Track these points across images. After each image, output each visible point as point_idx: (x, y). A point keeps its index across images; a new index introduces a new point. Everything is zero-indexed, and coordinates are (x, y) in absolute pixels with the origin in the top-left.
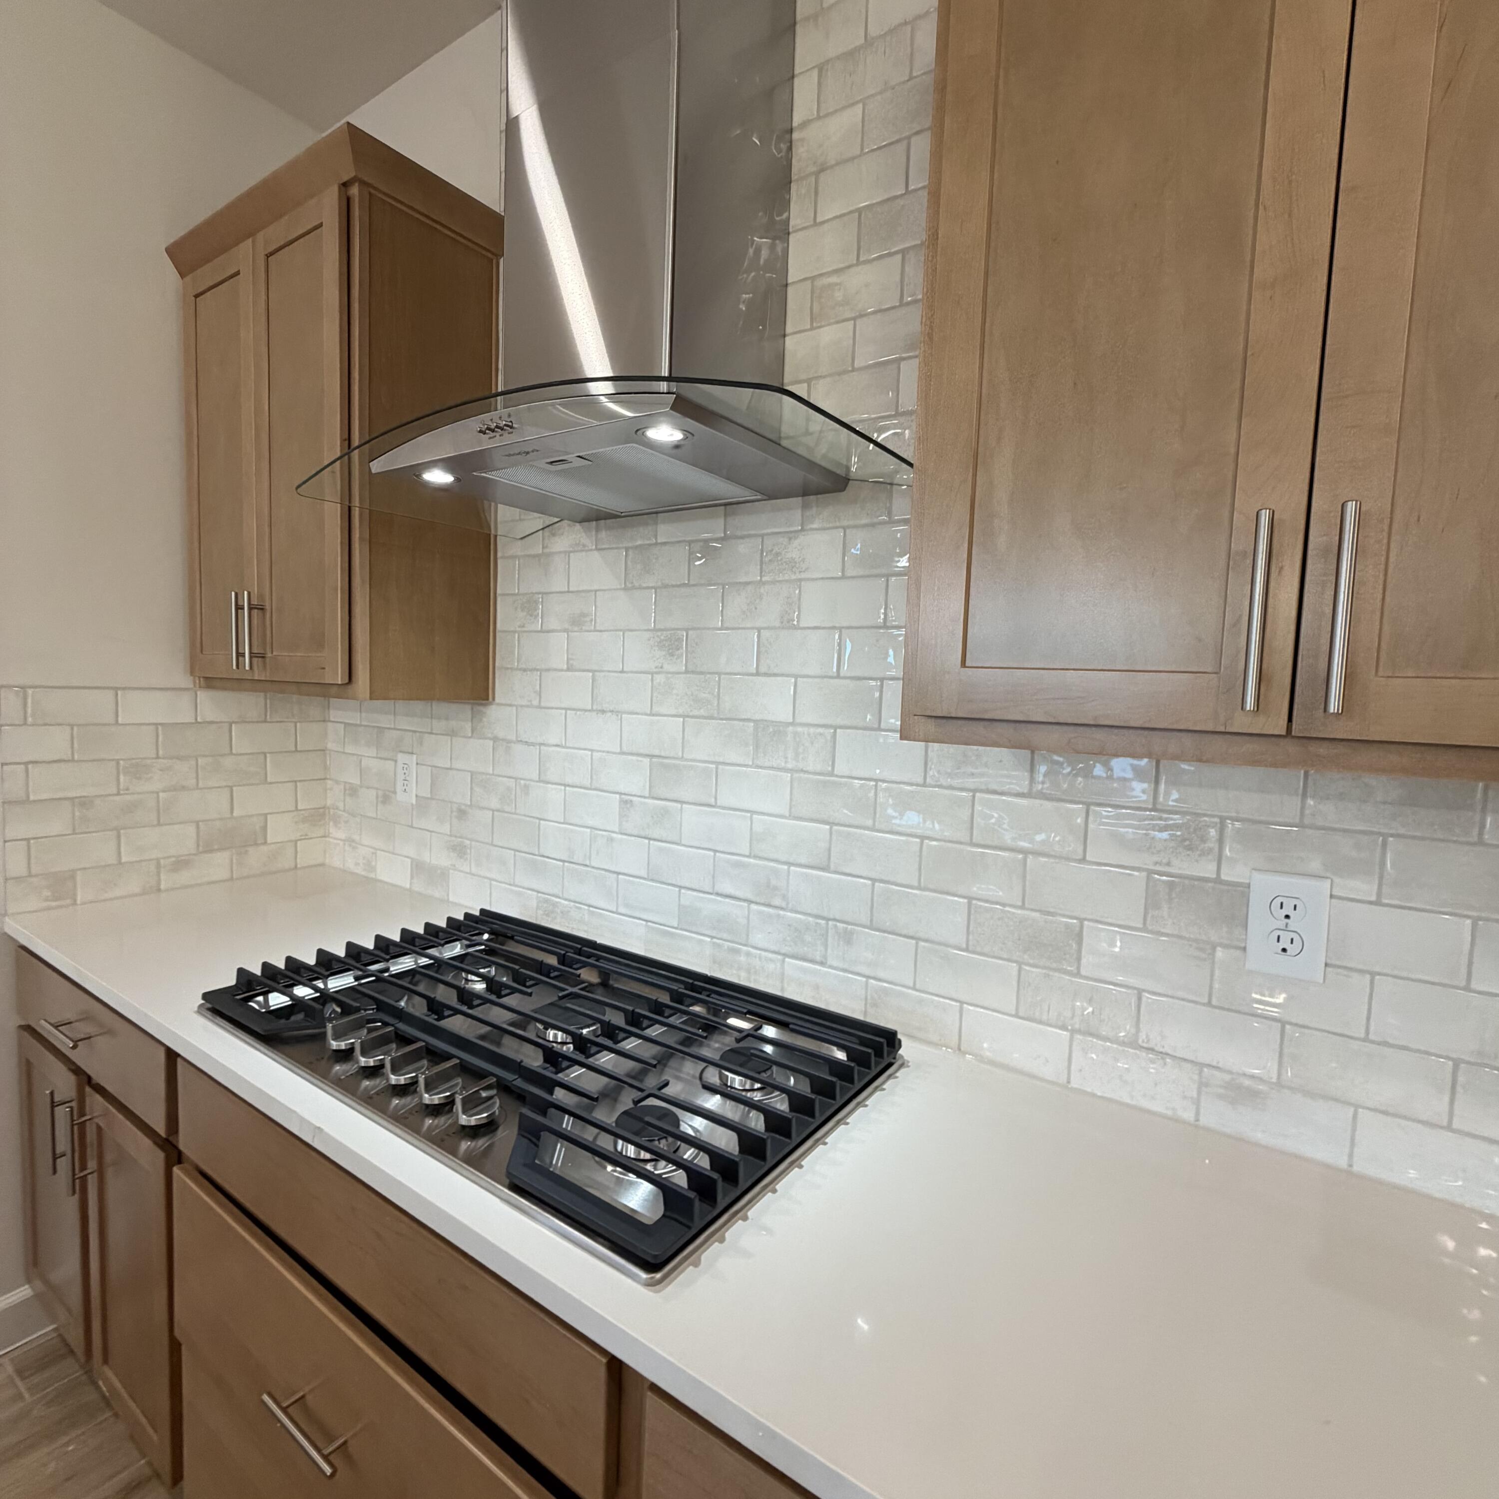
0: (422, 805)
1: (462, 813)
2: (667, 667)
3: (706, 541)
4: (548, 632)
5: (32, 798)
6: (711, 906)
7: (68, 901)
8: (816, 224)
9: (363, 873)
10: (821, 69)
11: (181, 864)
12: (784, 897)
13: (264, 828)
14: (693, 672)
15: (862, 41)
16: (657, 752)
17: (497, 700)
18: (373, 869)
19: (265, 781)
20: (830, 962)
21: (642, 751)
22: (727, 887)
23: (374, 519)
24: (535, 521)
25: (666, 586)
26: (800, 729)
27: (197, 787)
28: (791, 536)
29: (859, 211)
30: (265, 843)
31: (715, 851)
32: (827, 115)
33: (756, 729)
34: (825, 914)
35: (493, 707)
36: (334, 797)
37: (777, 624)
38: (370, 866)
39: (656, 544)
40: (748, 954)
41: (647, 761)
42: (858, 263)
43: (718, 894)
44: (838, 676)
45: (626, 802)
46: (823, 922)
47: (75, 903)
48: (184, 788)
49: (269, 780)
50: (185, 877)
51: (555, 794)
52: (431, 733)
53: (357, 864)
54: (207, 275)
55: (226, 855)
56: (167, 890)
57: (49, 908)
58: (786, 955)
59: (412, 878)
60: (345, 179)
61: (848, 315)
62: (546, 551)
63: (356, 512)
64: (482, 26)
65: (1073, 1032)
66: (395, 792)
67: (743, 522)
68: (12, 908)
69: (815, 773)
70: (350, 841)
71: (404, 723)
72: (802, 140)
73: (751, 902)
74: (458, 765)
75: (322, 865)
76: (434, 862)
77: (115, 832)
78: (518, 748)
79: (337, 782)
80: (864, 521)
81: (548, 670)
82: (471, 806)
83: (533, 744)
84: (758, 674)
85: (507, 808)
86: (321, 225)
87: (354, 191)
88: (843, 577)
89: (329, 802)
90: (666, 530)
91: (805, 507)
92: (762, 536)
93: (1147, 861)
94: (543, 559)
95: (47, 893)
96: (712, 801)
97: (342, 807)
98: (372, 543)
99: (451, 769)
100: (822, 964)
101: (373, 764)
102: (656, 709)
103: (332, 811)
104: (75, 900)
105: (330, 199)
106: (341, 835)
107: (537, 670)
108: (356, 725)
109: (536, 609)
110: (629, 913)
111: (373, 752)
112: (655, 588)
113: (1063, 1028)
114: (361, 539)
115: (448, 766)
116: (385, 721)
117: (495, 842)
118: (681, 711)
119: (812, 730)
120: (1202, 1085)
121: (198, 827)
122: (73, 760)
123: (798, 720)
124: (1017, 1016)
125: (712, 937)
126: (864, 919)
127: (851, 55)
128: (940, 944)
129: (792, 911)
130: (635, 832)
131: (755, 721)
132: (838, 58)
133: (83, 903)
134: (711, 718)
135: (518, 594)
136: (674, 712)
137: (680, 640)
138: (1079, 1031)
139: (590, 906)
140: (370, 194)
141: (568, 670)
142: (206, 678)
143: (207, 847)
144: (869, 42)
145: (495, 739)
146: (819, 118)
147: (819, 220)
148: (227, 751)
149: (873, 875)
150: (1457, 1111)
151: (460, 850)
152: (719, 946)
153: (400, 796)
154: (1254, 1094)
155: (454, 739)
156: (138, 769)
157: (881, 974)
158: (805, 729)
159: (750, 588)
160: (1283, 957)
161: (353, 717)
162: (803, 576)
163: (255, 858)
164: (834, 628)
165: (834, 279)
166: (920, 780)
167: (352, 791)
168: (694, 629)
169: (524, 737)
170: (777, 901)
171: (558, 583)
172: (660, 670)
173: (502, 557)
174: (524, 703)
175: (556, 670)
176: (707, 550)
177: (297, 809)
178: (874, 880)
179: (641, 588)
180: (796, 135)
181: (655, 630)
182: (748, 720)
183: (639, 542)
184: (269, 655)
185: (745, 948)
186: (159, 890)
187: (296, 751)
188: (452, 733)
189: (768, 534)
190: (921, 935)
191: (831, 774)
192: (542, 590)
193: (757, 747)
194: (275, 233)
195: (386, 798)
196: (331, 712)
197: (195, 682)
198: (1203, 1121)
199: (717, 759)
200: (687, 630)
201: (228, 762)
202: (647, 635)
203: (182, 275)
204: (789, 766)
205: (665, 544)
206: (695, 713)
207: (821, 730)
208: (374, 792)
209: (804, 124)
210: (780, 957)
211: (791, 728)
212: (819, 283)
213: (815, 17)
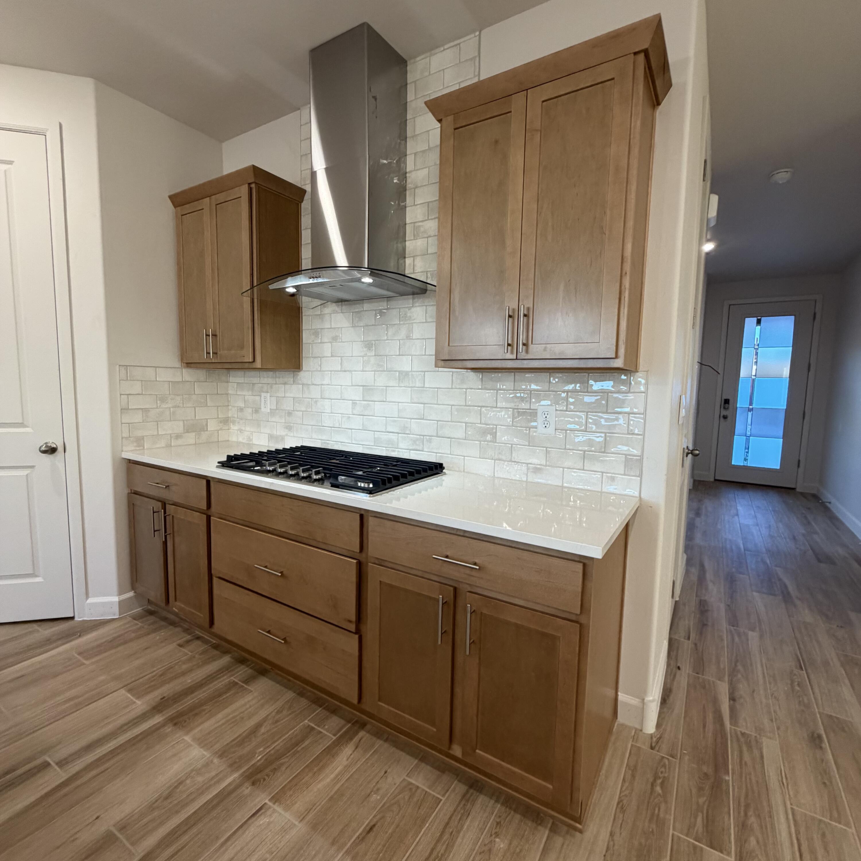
0: (272, 413)
1: (290, 414)
2: (369, 354)
3: (381, 310)
4: (323, 343)
5: (130, 408)
6: (385, 437)
7: (142, 448)
8: (414, 205)
9: (247, 442)
10: (415, 154)
11: (178, 437)
12: (410, 430)
13: (207, 425)
14: (378, 356)
15: (427, 148)
16: (365, 384)
17: (304, 369)
18: (251, 440)
19: (206, 406)
20: (425, 450)
21: (360, 384)
22: (390, 429)
23: (262, 303)
24: (317, 302)
25: (367, 326)
26: (413, 373)
27: (183, 407)
28: (410, 308)
29: (428, 203)
30: (207, 430)
31: (386, 417)
32: (417, 170)
33: (399, 373)
34: (423, 434)
35: (302, 372)
36: (232, 413)
37: (405, 338)
38: (250, 439)
39: (363, 311)
40: (398, 451)
41: (362, 388)
42: (428, 219)
43: (388, 432)
44: (425, 355)
45: (354, 403)
46: (422, 437)
47: (144, 449)
48: (179, 407)
49: (208, 405)
50: (180, 442)
51: (327, 403)
52: (276, 384)
53: (244, 439)
54: (188, 208)
55: (194, 434)
56: (174, 446)
57: (136, 450)
58: (411, 450)
59: (269, 441)
60: (250, 182)
61: (425, 236)
62: (322, 313)
63: (256, 301)
64: (291, 114)
65: (495, 460)
66: (260, 408)
67: (393, 303)
68: (125, 449)
69: (418, 387)
70: (241, 431)
71: (265, 380)
72: (410, 177)
73: (398, 433)
74: (287, 395)
75: (228, 441)
76: (278, 434)
77: (156, 423)
78: (312, 387)
79: (234, 407)
80: (432, 304)
81: (323, 357)
82: (293, 411)
83: (318, 385)
84: (399, 355)
85: (308, 410)
86: (240, 197)
87: (253, 186)
88: (426, 322)
89: (230, 415)
90: (366, 306)
91: (413, 299)
92: (400, 308)
93: (512, 405)
94: (321, 316)
95: (135, 444)
96: (385, 400)
97: (236, 416)
98: (261, 311)
99: (284, 397)
100: (422, 451)
101: (251, 398)
102: (364, 369)
103: (232, 419)
104: (144, 447)
105: (244, 189)
106: (236, 428)
107: (319, 357)
108: (242, 383)
109: (319, 335)
110: (356, 443)
111: (250, 393)
112: (363, 326)
113: (492, 459)
114: (258, 310)
115: (283, 396)
116: (255, 380)
117: (304, 423)
118: (373, 369)
119: (417, 373)
120: (528, 469)
121: (184, 423)
122: (142, 394)
123: (413, 370)
124: (480, 458)
125: (386, 447)
126: (435, 434)
127: (424, 152)
128: (457, 439)
129: (413, 434)
130: (358, 414)
131: (399, 371)
132: (421, 152)
133: (147, 449)
134: (384, 371)
135: (311, 329)
136: (370, 370)
137: (372, 344)
138: (497, 460)
139: (341, 442)
140: (259, 187)
141: (332, 356)
142: (187, 363)
143: (187, 431)
144: (430, 149)
145: (303, 384)
146: (415, 170)
147: (416, 204)
148: (193, 393)
149: (437, 419)
150: (585, 465)
151: (289, 428)
152: (388, 450)
153: (263, 409)
154: (540, 469)
155: (286, 386)
156: (163, 400)
157: (440, 451)
158: (415, 373)
159: (396, 326)
160: (546, 428)
161: (241, 380)
162: (413, 321)
163: (204, 436)
164: (423, 339)
165: (420, 224)
166: (450, 387)
167: (241, 410)
168: (377, 340)
169: (315, 383)
170: (407, 432)
171: (327, 325)
172: (366, 355)
173: (305, 315)
174: (315, 369)
175: (327, 357)
176: (381, 313)
177: (218, 418)
178: (437, 421)
179: (358, 326)
180: (408, 175)
181: (363, 341)
182: (396, 371)
183: (357, 310)
184: (219, 352)
185: (397, 450)
186: (171, 446)
187: (217, 394)
188: (285, 384)
189: (402, 308)
190: (453, 437)
191: (424, 387)
192: (321, 327)
193: (399, 380)
194: (221, 197)
195: (257, 411)
196: (231, 378)
197: (182, 365)
198: (529, 480)
199: (386, 385)
200: (375, 341)
201: (194, 397)
202: (361, 343)
203: (175, 207)
204: (410, 386)
205: (366, 311)
206: (379, 370)
207: (420, 373)
208: (251, 409)
209: (410, 172)
210: (408, 451)
211: (410, 373)
212: (417, 224)
213: (413, 137)
